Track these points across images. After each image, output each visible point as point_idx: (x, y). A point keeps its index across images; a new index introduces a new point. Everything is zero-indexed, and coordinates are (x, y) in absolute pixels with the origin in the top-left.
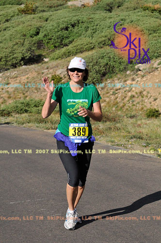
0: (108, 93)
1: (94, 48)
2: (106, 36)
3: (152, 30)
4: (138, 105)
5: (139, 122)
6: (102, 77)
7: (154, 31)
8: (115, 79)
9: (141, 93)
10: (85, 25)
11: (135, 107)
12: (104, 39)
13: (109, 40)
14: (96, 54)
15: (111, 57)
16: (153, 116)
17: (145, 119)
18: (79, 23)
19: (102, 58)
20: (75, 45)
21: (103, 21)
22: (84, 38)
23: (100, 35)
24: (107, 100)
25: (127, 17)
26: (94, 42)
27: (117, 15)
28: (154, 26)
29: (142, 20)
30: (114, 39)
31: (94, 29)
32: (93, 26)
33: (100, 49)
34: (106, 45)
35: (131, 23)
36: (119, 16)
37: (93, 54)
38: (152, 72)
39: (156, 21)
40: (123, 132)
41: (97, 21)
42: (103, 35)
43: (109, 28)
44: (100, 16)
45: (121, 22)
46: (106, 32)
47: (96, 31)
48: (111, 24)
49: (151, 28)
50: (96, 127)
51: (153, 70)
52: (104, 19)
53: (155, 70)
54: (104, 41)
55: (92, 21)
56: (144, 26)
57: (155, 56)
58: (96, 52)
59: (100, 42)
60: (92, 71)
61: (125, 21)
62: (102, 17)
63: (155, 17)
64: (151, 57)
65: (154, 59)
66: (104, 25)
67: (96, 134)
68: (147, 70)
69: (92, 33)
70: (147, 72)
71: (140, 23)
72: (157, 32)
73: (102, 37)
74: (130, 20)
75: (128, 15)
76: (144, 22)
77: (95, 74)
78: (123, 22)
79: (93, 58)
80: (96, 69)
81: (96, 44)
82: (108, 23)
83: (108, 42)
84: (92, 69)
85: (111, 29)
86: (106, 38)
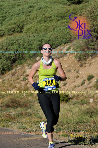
0: (18, 79)
1: (3, 35)
2: (15, 24)
3: (60, 17)
6: (12, 63)
7: (62, 17)
8: (25, 65)
12: (13, 26)
13: (18, 27)
14: (5, 41)
15: (21, 43)
16: (63, 100)
19: (12, 45)
21: (12, 9)
23: (9, 22)
24: (18, 85)
25: (35, 4)
26: (3, 29)
27: (26, 2)
28: (62, 12)
29: (50, 7)
30: (23, 26)
31: (3, 16)
32: (2, 14)
33: (9, 36)
34: (16, 32)
35: (39, 10)
36: (28, 3)
37: (3, 41)
38: (61, 57)
39: (64, 8)
40: (34, 118)
41: (6, 8)
42: (12, 22)
43: (18, 15)
44: (9, 4)
45: (29, 9)
46: (15, 19)
47: (5, 19)
48: (20, 11)
49: (59, 14)
50: (7, 113)
51: (62, 55)
52: (13, 6)
53: (64, 56)
54: (14, 28)
55: (2, 9)
56: (52, 13)
57: (64, 42)
58: (6, 39)
59: (9, 29)
60: (3, 57)
61: (33, 8)
62: (11, 5)
63: (63, 4)
64: (60, 43)
65: (62, 45)
66: (13, 13)
67: (7, 121)
68: (56, 56)
69: (2, 21)
70: (56, 57)
71: (48, 10)
72: (65, 19)
73: (11, 24)
74: (38, 7)
75: (37, 2)
76: (52, 8)
77: (6, 60)
78: (32, 9)
79: (3, 45)
80: (6, 55)
81: (5, 31)
82: (17, 10)
83: (18, 29)
84: (2, 56)
85: (20, 16)
86: (15, 25)
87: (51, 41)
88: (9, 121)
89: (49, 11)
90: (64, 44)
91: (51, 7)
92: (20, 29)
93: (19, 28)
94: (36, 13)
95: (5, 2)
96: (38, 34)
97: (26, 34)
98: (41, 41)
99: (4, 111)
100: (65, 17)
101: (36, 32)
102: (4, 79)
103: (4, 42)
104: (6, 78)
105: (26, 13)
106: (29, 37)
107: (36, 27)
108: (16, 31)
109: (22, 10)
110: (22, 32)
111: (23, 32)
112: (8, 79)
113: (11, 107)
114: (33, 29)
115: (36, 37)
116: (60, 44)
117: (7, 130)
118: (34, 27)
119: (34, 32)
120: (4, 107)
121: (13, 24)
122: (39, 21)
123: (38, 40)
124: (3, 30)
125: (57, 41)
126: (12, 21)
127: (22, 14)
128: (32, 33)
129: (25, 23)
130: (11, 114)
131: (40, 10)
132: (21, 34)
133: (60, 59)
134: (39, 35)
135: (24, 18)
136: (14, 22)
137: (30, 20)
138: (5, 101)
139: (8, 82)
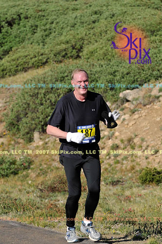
1: (47, 62)
2: (67, 42)
3: (148, 31)
4: (125, 162)
5: (128, 193)
7: (153, 33)
9: (130, 140)
10: (31, 22)
11: (119, 165)
12: (64, 46)
13: (73, 48)
14: (50, 73)
16: (152, 181)
17: (138, 186)
18: (20, 19)
19: (61, 81)
20: (13, 57)
21: (63, 16)
22: (29, 45)
23: (57, 39)
25: (105, 8)
26: (47, 52)
27: (88, 4)
28: (151, 23)
29: (131, 12)
30: (81, 48)
31: (46, 29)
32: (45, 25)
33: (57, 65)
34: (68, 57)
35: (111, 18)
36: (90, 6)
37: (45, 73)
38: (150, 103)
39: (155, 15)
40: (100, 211)
41: (51, 15)
42: (62, 40)
43: (74, 27)
44: (58, 6)
45: (93, 16)
46: (68, 35)
47: (51, 33)
48: (76, 20)
49: (147, 26)
50: (52, 202)
51: (151, 100)
52: (65, 11)
53: (154, 101)
54: (65, 50)
55: (44, 16)
56: (134, 23)
57: (155, 76)
58: (51, 70)
59: (57, 52)
60: (45, 102)
61: (101, 15)
62: (61, 8)
63: (153, 8)
64: (147, 78)
65: (151, 81)
66: (64, 23)
67: (51, 216)
68: (140, 101)
69: (44, 37)
70: (141, 103)
71: (128, 18)
72: (158, 34)
73: (61, 43)
74: (109, 13)
75: (106, 5)
76: (135, 16)
77: (50, 108)
78: (98, 17)
79: (46, 80)
80: (51, 99)
81: (50, 55)
82: (71, 19)
83: (72, 52)
84: (44, 99)
85: (77, 29)
86: (68, 45)
87: (132, 75)
88: (54, 216)
89: (128, 20)
90: (154, 80)
91: (133, 14)
92: (77, 52)
93: (74, 50)
94: (105, 23)
95: (50, 4)
96: (109, 62)
97: (86, 61)
98: (114, 74)
99: (45, 197)
100: (158, 31)
101: (105, 58)
102: (47, 140)
103: (47, 75)
104: (51, 138)
105: (88, 23)
106: (92, 67)
107: (104, 48)
108: (69, 55)
109: (80, 19)
110: (80, 57)
111: (82, 58)
112: (54, 140)
113: (59, 191)
114: (99, 52)
115: (104, 66)
116: (147, 80)
117: (52, 232)
118: (102, 49)
119: (102, 58)
120: (47, 192)
121: (63, 43)
122: (110, 39)
123: (109, 73)
124: (45, 54)
125: (143, 75)
126: (63, 38)
127: (79, 26)
128: (98, 60)
129: (86, 42)
130: (59, 204)
131: (113, 19)
132: (77, 61)
133: (148, 106)
134: (109, 64)
135: (85, 33)
136: (65, 40)
137: (94, 37)
138: (48, 180)
139: (54, 145)
